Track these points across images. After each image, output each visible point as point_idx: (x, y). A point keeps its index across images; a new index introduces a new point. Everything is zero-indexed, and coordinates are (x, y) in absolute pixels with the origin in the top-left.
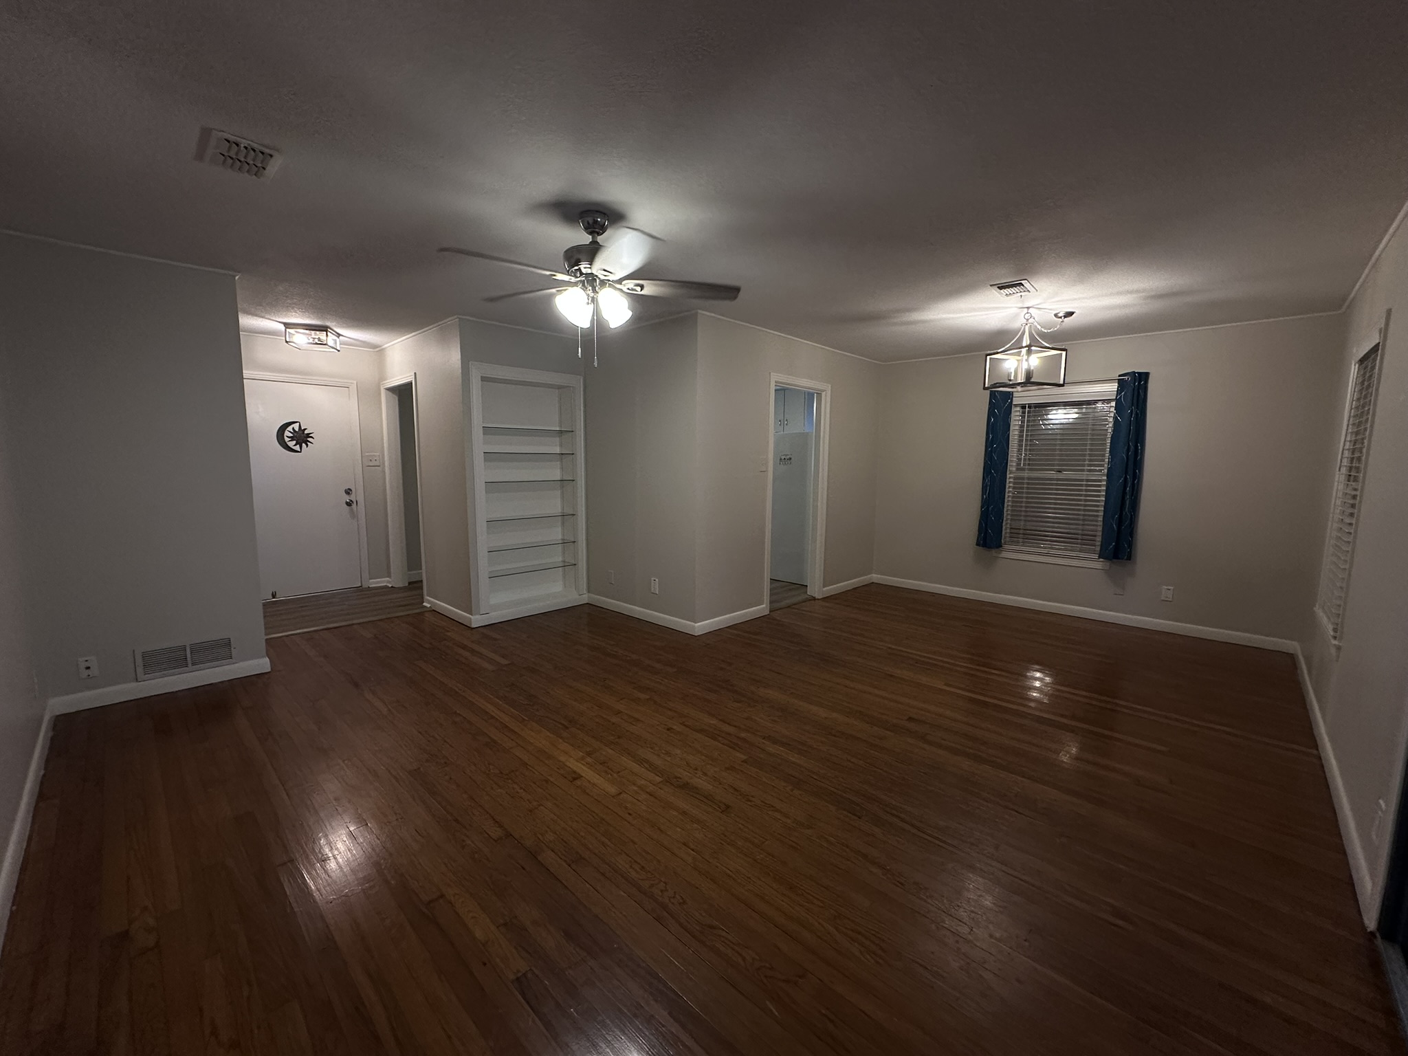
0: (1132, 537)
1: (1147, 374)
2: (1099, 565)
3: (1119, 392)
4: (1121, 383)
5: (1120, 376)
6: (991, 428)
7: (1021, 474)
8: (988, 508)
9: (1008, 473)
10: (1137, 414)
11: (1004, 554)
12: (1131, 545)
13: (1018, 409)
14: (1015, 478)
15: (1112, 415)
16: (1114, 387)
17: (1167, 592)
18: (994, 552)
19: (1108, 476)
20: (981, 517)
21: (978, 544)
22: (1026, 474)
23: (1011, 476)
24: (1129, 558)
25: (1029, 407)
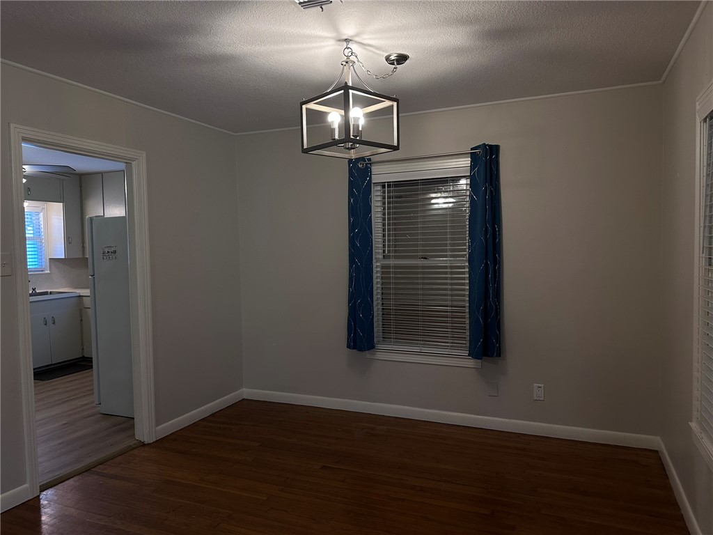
0: (499, 330)
1: (497, 147)
2: (471, 363)
3: (472, 167)
4: (474, 157)
5: (472, 149)
6: (352, 211)
7: (386, 262)
8: (355, 302)
9: (374, 261)
10: (491, 191)
11: (380, 355)
12: (499, 338)
13: (379, 188)
14: (383, 267)
15: (468, 193)
16: (466, 162)
17: (538, 390)
18: (367, 354)
19: (470, 261)
20: (349, 314)
21: (349, 347)
22: (392, 262)
23: (378, 264)
24: (499, 355)
25: (389, 186)
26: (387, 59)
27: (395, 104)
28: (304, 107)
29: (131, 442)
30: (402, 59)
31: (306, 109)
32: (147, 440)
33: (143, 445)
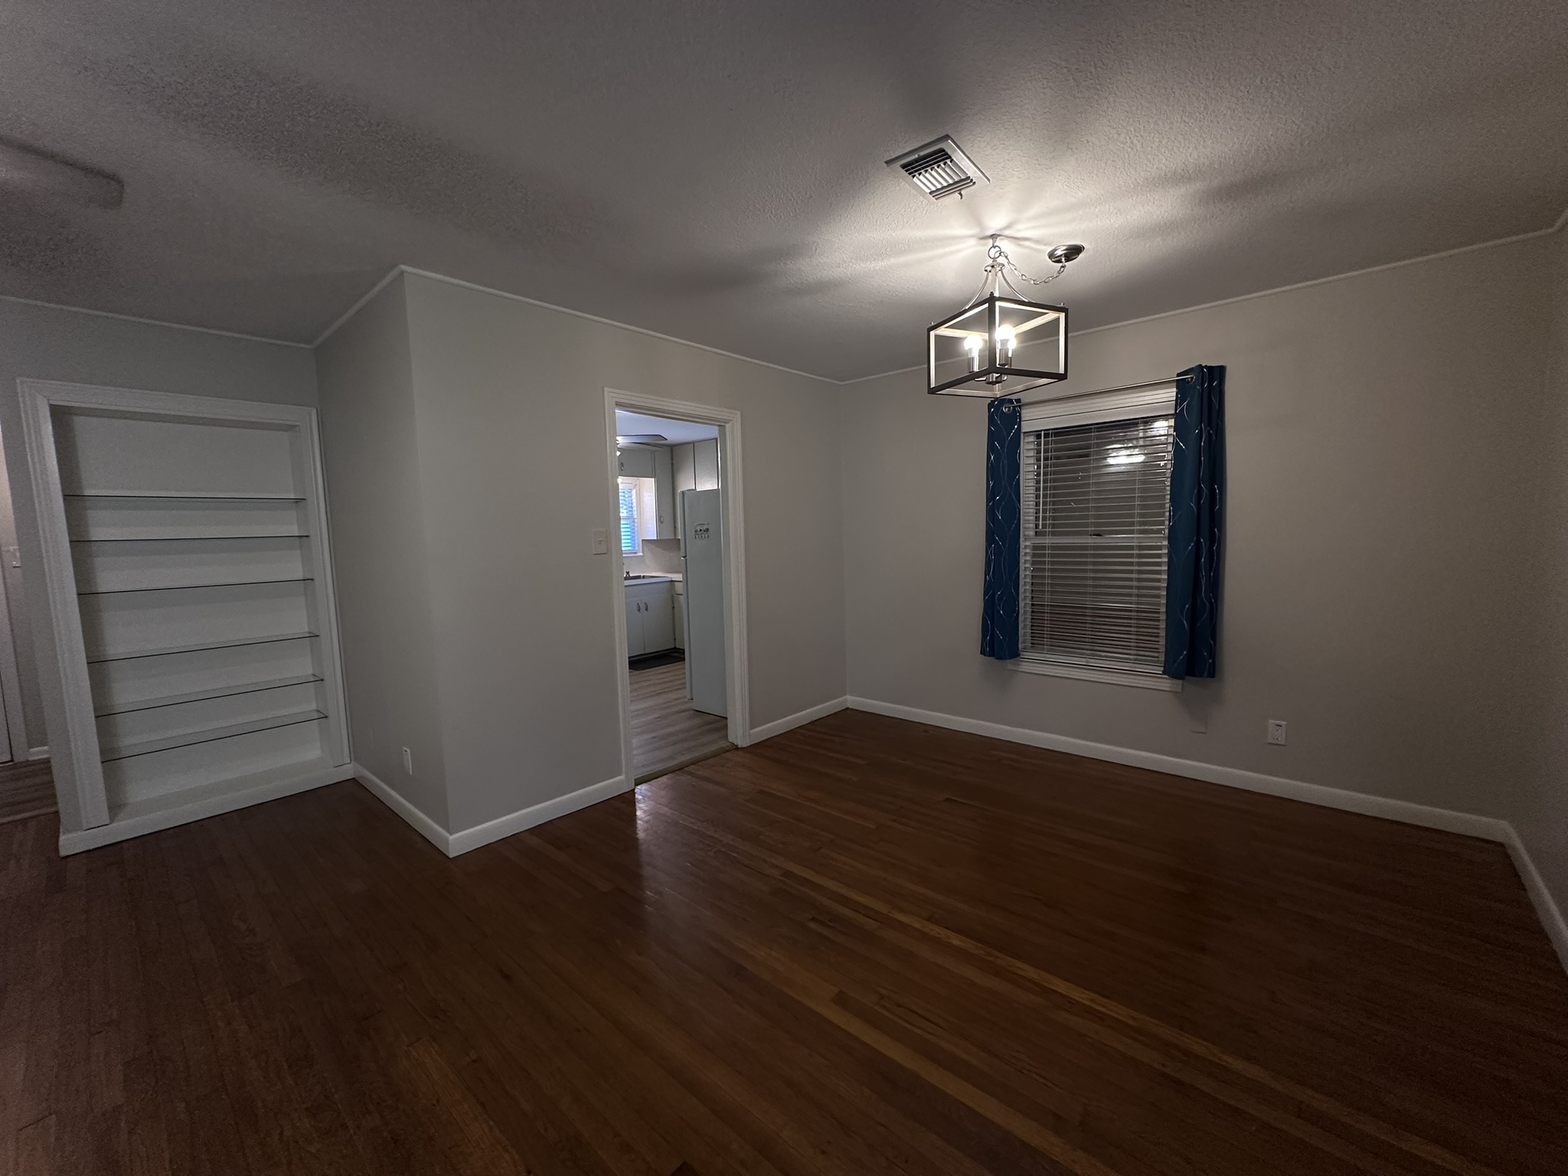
0: (1215, 641)
1: (1222, 370)
2: (1166, 684)
3: (1179, 401)
4: (1182, 385)
5: (1178, 375)
6: (992, 471)
7: (1039, 541)
8: (993, 595)
9: (1022, 539)
10: (1209, 435)
11: (1025, 667)
12: (1213, 651)
13: (1032, 439)
14: (1035, 548)
15: (1171, 440)
16: (1168, 395)
17: (1276, 730)
18: (1009, 664)
19: (1170, 539)
20: (985, 610)
21: (983, 652)
22: (1048, 541)
23: (1028, 543)
24: (1212, 674)
25: (1046, 435)
26: (1051, 255)
27: (1062, 316)
28: (932, 334)
29: (723, 744)
30: (1074, 252)
31: (936, 336)
32: (742, 743)
33: (737, 748)
